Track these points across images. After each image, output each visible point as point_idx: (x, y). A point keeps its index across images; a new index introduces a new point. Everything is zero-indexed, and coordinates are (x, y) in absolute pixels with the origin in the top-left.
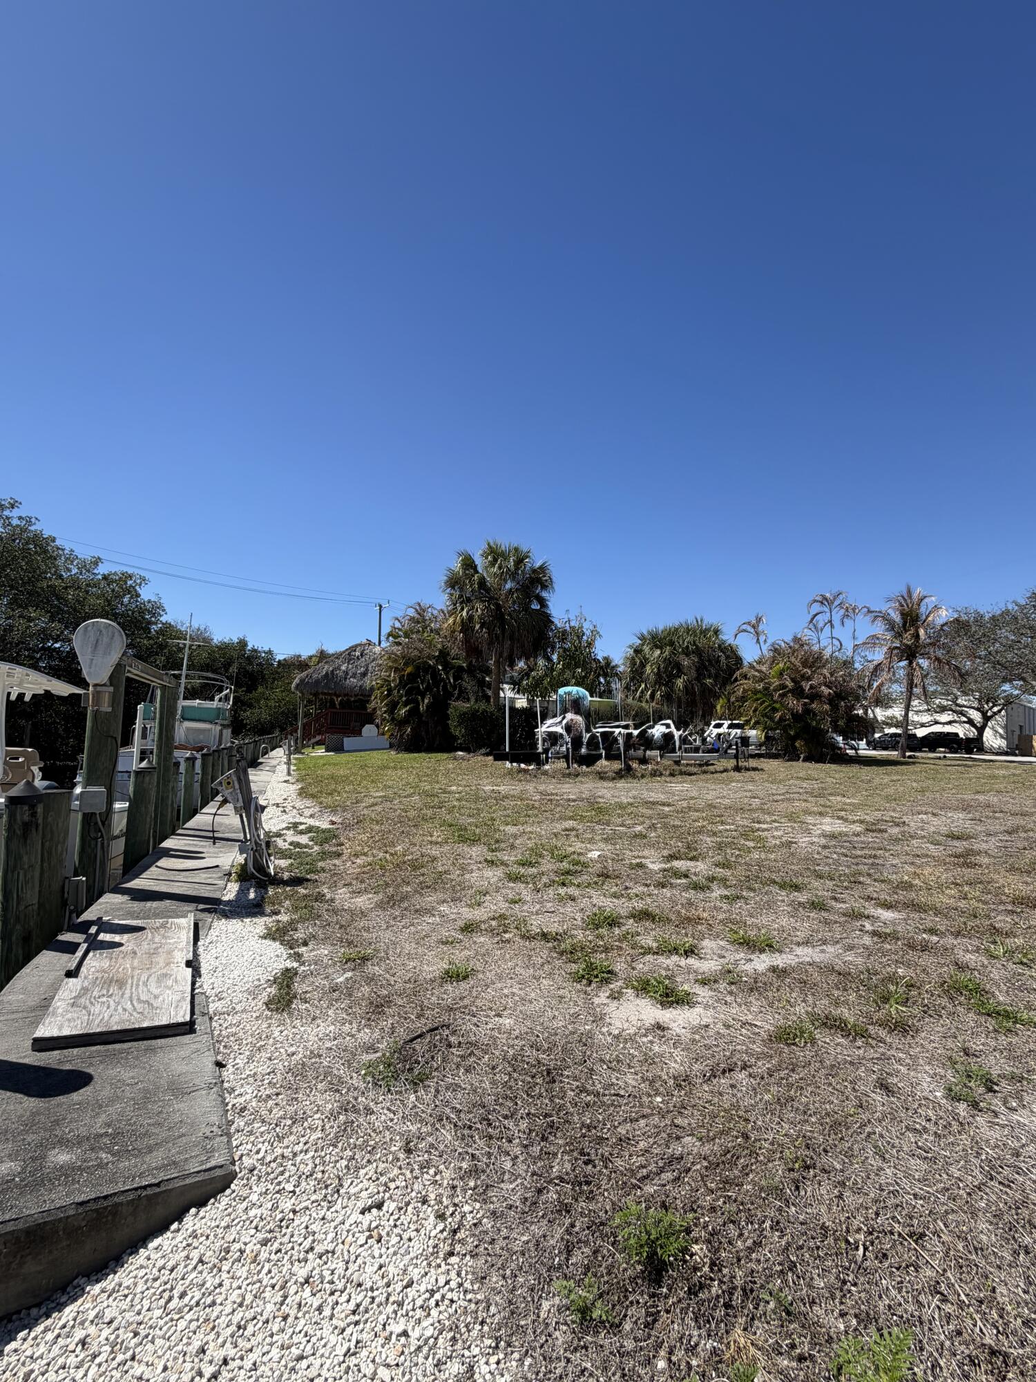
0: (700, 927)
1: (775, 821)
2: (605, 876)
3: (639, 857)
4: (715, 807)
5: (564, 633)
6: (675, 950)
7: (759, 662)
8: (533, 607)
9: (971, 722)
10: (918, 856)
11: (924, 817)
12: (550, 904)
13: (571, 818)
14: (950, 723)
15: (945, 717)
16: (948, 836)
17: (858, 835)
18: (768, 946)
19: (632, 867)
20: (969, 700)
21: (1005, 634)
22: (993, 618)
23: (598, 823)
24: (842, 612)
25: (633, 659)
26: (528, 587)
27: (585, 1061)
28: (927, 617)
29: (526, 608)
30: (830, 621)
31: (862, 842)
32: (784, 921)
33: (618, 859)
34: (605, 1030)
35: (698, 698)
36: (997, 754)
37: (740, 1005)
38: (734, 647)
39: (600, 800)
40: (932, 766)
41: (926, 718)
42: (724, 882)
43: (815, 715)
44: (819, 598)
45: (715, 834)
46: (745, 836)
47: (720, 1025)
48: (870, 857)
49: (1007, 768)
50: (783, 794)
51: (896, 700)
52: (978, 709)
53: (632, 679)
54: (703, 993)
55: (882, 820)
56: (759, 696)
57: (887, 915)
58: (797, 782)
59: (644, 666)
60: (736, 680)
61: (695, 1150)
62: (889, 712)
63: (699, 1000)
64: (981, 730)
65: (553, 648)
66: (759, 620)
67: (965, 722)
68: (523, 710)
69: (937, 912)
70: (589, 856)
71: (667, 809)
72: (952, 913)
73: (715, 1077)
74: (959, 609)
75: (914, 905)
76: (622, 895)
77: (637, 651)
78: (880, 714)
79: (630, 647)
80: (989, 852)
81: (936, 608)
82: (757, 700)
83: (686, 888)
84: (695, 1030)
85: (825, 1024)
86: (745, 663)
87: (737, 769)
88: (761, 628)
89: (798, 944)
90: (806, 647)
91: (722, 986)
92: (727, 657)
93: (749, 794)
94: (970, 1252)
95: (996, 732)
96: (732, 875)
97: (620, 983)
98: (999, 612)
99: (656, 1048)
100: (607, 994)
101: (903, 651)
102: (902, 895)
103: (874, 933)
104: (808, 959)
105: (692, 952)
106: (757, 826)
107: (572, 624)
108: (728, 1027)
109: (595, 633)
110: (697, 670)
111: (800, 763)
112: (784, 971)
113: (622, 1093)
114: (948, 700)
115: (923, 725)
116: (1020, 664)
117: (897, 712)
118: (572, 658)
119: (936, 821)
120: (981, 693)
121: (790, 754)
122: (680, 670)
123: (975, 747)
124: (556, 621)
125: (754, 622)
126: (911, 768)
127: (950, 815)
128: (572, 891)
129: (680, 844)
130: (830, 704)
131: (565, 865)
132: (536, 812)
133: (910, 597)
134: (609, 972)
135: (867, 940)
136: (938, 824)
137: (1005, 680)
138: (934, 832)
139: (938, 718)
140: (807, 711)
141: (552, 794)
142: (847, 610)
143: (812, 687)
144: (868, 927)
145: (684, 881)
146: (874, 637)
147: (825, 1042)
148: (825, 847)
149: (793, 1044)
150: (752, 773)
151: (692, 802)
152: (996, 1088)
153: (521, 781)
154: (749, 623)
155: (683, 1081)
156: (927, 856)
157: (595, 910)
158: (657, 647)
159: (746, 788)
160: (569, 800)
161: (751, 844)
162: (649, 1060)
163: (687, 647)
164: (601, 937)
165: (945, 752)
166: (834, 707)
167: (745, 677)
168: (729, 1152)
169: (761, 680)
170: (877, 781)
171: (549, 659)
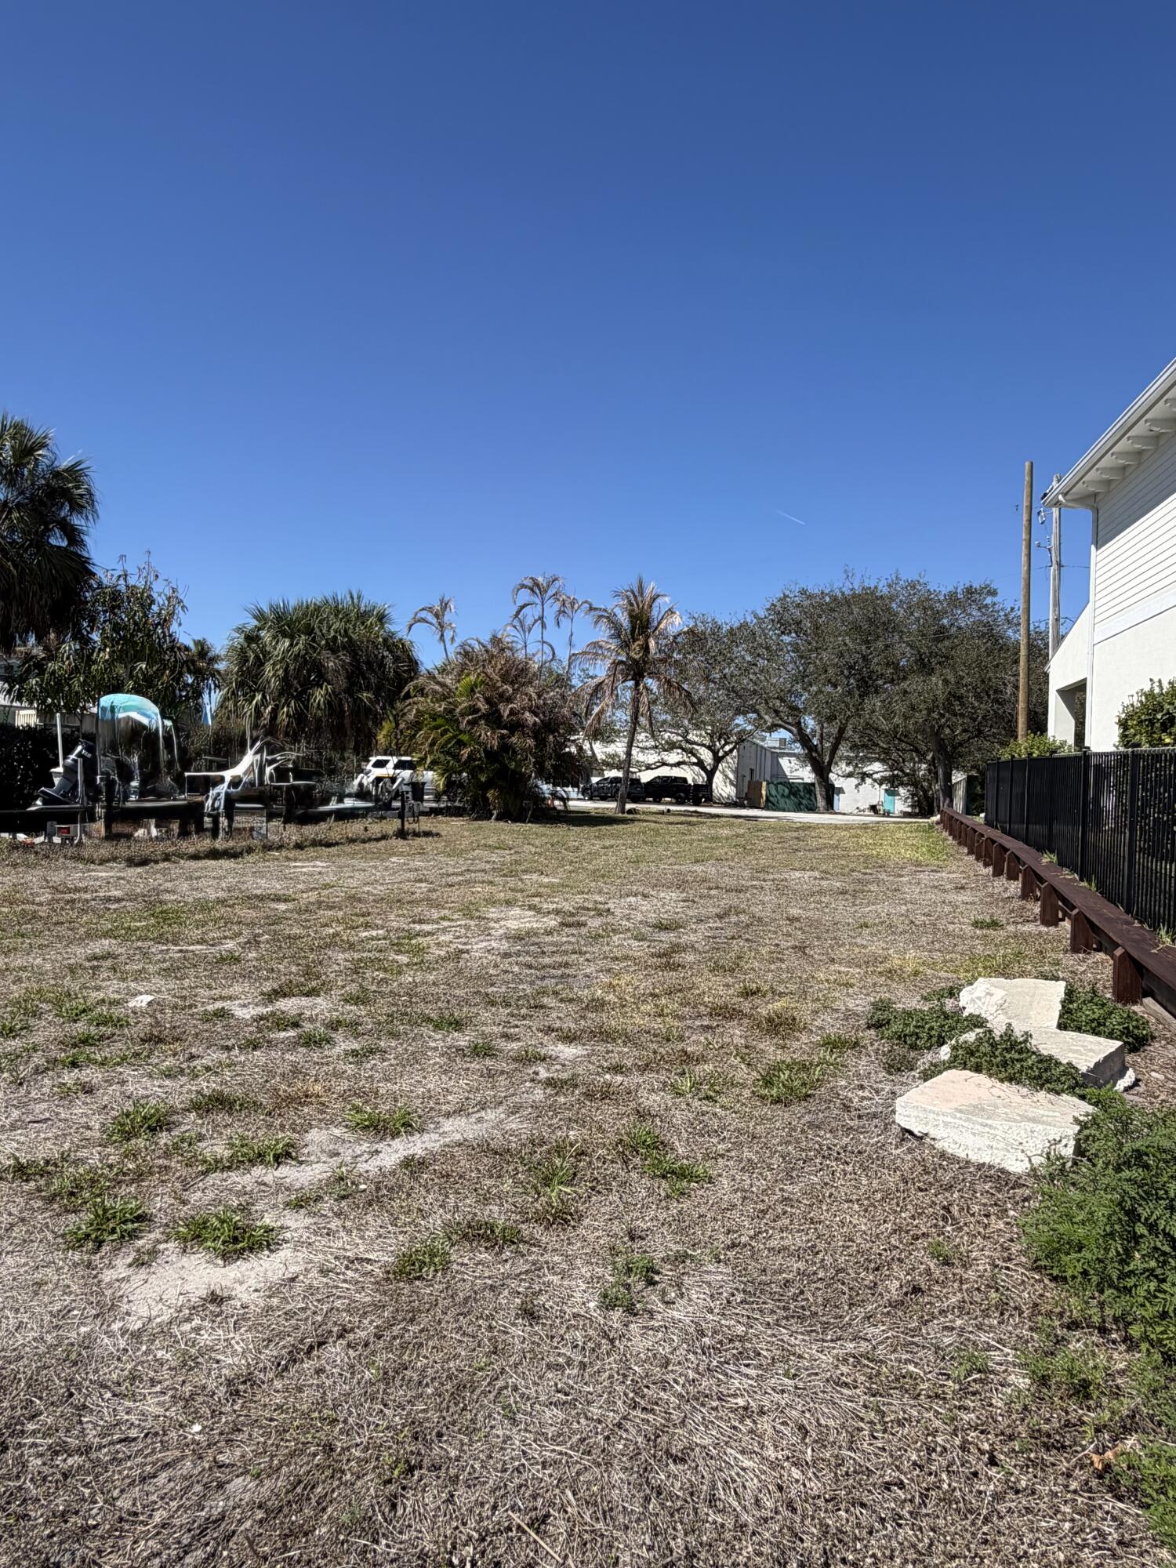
0: (306, 1110)
1: (443, 919)
2: (154, 1040)
3: (222, 998)
4: (360, 900)
5: (115, 595)
6: (259, 1158)
7: (443, 670)
8: (53, 541)
9: (700, 764)
10: (617, 959)
11: (632, 899)
12: (44, 1106)
13: (107, 934)
14: (678, 764)
15: (674, 757)
16: (655, 926)
17: (549, 933)
18: (407, 1126)
19: (207, 1018)
20: (701, 735)
21: (741, 652)
22: (731, 632)
23: (160, 939)
24: (558, 605)
25: (243, 650)
26: (42, 503)
27: (71, 1395)
28: (659, 623)
29: (39, 543)
30: (541, 618)
31: (555, 944)
32: (433, 1083)
33: (184, 1004)
34: (116, 1327)
35: (347, 722)
36: (727, 805)
37: (349, 1232)
38: (407, 644)
39: (167, 897)
40: (653, 825)
41: (652, 758)
42: (353, 1027)
43: (515, 753)
44: (529, 583)
45: (352, 946)
46: (397, 947)
47: (314, 1273)
48: (560, 966)
49: (732, 825)
50: (461, 874)
51: (620, 731)
52: (709, 748)
53: (241, 685)
54: (296, 1223)
55: (584, 908)
56: (440, 721)
57: (568, 1051)
58: (485, 853)
59: (262, 664)
60: (408, 696)
61: (247, 1497)
62: (611, 749)
63: (288, 1235)
64: (711, 774)
65: (93, 620)
66: (445, 606)
67: (694, 764)
68: (29, 731)
69: (628, 1039)
70: (131, 1005)
71: (282, 907)
72: (645, 1038)
73: (295, 1361)
74: (696, 616)
75: (601, 1033)
76: (182, 1071)
77: (251, 638)
78: (600, 750)
79: (239, 630)
80: (696, 946)
81: (671, 611)
82: (437, 727)
83: (293, 1046)
84: (273, 1291)
85: (465, 1236)
86: (422, 670)
87: (402, 834)
88: (447, 618)
89: (448, 1115)
90: (508, 653)
91: (328, 1205)
92: (397, 659)
93: (412, 875)
94: (597, 1519)
95: (727, 777)
96: (369, 1014)
97: (156, 1234)
98: (737, 625)
99: (205, 1338)
100: (130, 1260)
101: (629, 668)
102: (593, 1019)
103: (550, 1083)
104: (457, 1137)
105: (288, 1155)
106: (418, 927)
107: (132, 581)
108: (324, 1272)
109: (174, 600)
110: (349, 677)
111: (492, 824)
112: (423, 1163)
113: (133, 1433)
114: (678, 734)
115: (648, 767)
116: (755, 692)
117: (619, 748)
118: (129, 641)
119: (645, 905)
120: (713, 726)
121: (479, 810)
122: (321, 675)
123: (703, 796)
124: (100, 573)
125: (437, 607)
126: (628, 827)
127: (662, 895)
128: (91, 1075)
129: (294, 969)
130: (535, 738)
131: (81, 1027)
132: (39, 926)
133: (642, 594)
134: (140, 1218)
135: (539, 1094)
136: (647, 910)
137: (738, 712)
138: (641, 922)
139: (666, 758)
140: (505, 747)
141: (77, 890)
142: (564, 605)
143: (512, 712)
144: (543, 1074)
145: (292, 1033)
146: (596, 644)
147: (462, 1264)
148: (506, 955)
149: (418, 1278)
150: (422, 840)
151: (325, 892)
152: (657, 1278)
153: (15, 865)
154: (430, 609)
155: (241, 1386)
156: (626, 958)
157: (129, 1107)
158: (285, 635)
159: (412, 865)
160: (108, 899)
161: (403, 959)
162: (188, 1363)
163: (335, 638)
164: (133, 1155)
165: (671, 803)
166: (541, 743)
167: (421, 691)
168: (300, 1482)
169: (444, 698)
170: (586, 848)
171: (85, 641)
